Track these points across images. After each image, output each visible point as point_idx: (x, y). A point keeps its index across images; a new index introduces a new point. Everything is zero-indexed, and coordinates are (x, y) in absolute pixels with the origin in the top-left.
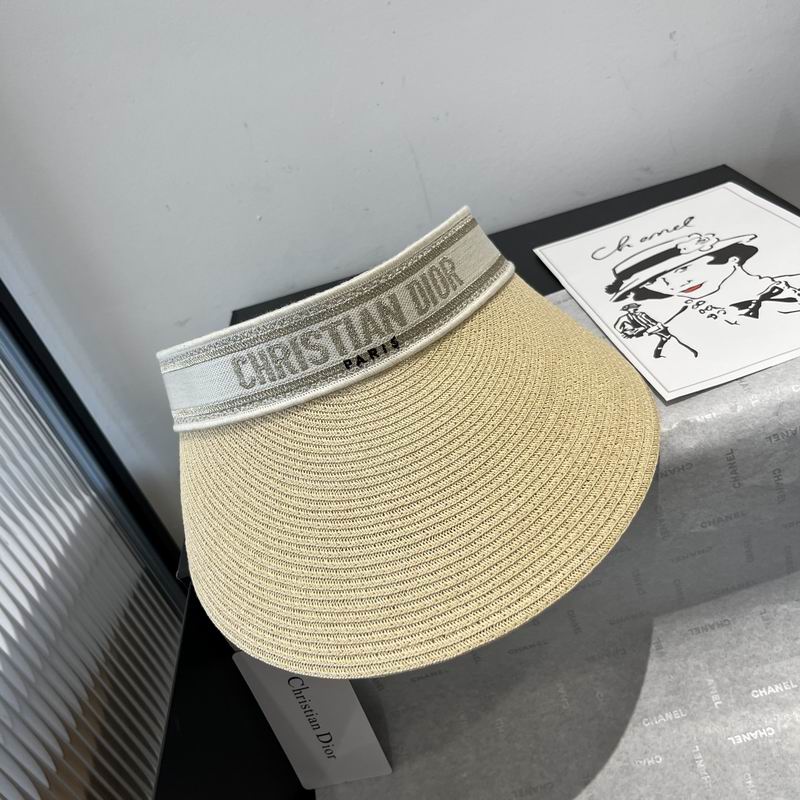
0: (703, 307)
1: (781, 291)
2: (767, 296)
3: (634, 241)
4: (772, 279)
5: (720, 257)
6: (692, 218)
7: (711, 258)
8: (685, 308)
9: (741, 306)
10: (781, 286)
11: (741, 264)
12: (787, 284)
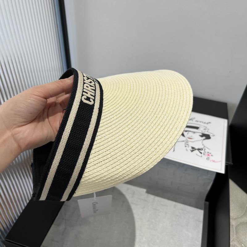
0: (186, 143)
1: (202, 150)
2: (199, 149)
3: (195, 120)
4: (204, 146)
5: (203, 135)
6: (210, 123)
7: (201, 134)
8: (184, 141)
9: (193, 148)
10: (204, 149)
11: (204, 139)
12: (205, 149)
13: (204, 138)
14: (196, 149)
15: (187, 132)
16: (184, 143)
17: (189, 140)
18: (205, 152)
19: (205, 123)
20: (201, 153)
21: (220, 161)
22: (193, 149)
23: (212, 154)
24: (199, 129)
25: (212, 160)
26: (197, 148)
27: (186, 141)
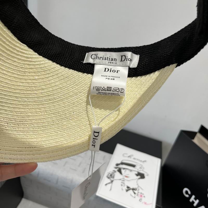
13: (139, 177)
14: (130, 189)
15: (125, 170)
16: (120, 181)
17: (126, 178)
18: (139, 193)
19: (141, 161)
20: (135, 193)
21: (151, 204)
22: (128, 189)
23: (145, 195)
24: (135, 167)
25: (144, 202)
26: (131, 187)
27: (123, 179)
